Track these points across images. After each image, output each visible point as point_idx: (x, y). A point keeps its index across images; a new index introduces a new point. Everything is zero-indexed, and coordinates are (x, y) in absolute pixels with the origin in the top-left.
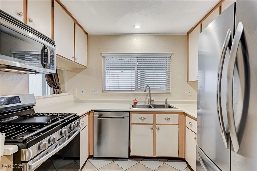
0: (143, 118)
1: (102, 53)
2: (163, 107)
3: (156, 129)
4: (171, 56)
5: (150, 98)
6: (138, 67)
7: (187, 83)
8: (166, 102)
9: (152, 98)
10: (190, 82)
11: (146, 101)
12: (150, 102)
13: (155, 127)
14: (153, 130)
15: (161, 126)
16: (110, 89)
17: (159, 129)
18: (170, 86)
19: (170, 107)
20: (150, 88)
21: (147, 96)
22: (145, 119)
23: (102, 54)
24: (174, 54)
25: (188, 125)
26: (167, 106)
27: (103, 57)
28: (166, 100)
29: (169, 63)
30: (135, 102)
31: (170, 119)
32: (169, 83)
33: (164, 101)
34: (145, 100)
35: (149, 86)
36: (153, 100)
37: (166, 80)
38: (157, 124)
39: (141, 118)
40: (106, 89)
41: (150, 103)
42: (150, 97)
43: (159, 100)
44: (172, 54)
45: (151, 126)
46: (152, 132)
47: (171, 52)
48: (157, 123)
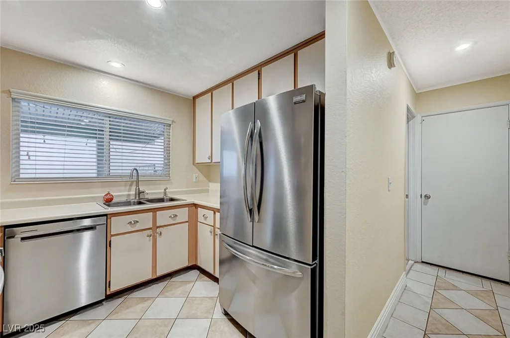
0: (134, 221)
1: (11, 90)
2: (161, 200)
3: (158, 235)
4: (170, 125)
5: (139, 189)
6: (111, 134)
7: (193, 164)
8: (165, 193)
9: (142, 189)
10: (197, 163)
11: (129, 195)
12: (139, 195)
13: (155, 232)
14: (151, 237)
15: (165, 228)
16: (38, 176)
17: (161, 233)
18: (169, 168)
19: (172, 200)
20: (139, 172)
21: (131, 185)
22: (137, 222)
23: (10, 92)
24: (175, 122)
25: (201, 218)
26: (167, 199)
27: (13, 99)
28: (165, 190)
29: (167, 135)
30: (108, 197)
31: (176, 216)
32: (167, 165)
33: (160, 193)
34: (127, 193)
35: (138, 168)
36: (143, 192)
37: (163, 159)
38: (158, 227)
39: (131, 222)
40: (22, 176)
41: (139, 197)
42: (137, 188)
43: (153, 192)
44: (173, 121)
45: (149, 232)
46: (150, 240)
47: (172, 119)
48: (158, 225)
